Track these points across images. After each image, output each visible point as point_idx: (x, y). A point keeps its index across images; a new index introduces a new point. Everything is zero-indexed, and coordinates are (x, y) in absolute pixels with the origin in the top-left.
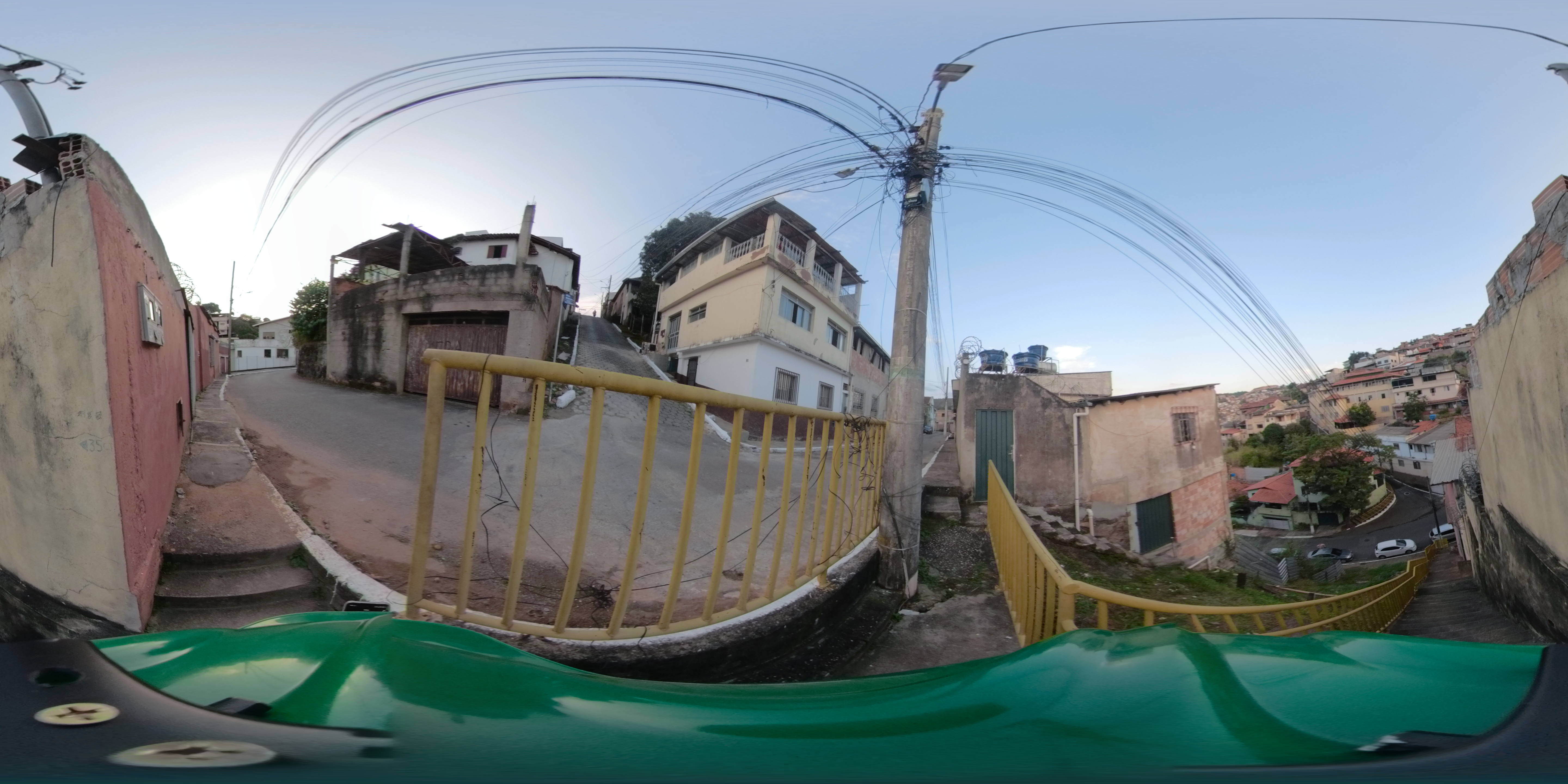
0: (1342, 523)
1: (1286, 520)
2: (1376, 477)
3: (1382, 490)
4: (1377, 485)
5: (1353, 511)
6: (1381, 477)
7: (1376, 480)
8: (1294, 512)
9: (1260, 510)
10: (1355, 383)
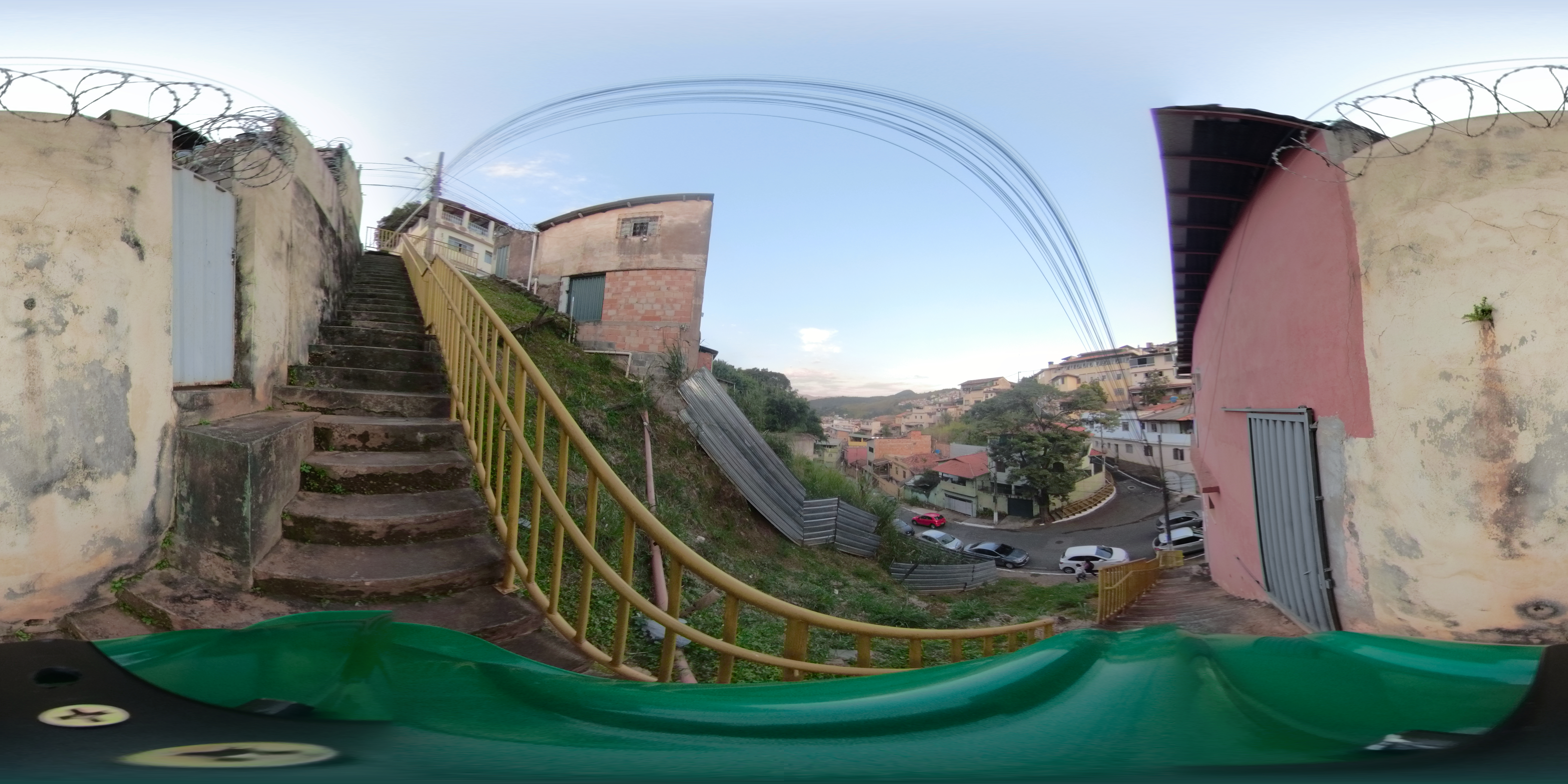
0: (1038, 516)
1: (970, 501)
2: (1093, 460)
3: (1098, 480)
4: (1093, 472)
5: (1052, 499)
6: (1101, 462)
7: (1093, 465)
8: (981, 493)
9: (943, 485)
10: (1088, 360)
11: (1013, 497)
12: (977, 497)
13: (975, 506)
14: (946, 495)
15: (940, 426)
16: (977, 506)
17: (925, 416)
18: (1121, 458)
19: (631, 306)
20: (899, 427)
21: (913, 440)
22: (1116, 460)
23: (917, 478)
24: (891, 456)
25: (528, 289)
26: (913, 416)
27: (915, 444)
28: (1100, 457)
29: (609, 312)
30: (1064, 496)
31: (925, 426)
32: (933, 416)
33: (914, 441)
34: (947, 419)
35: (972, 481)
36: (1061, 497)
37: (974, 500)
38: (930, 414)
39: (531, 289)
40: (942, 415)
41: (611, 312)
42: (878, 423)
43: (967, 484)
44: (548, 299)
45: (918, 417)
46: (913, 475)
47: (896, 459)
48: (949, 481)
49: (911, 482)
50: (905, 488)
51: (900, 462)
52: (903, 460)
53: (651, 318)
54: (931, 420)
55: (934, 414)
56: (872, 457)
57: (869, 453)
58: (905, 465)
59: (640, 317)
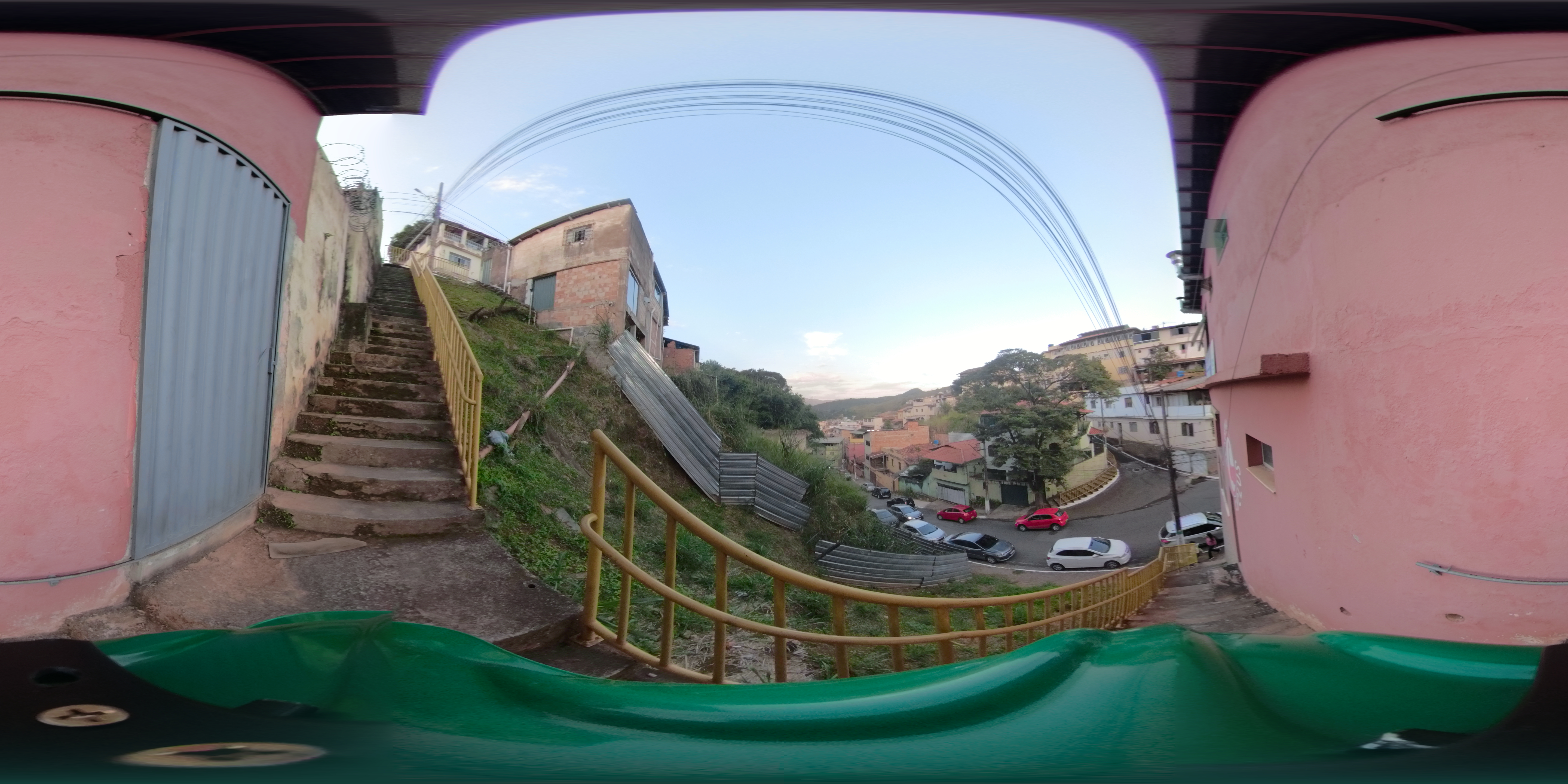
0: (1033, 503)
1: (962, 490)
2: (1092, 440)
3: (1100, 461)
4: (1093, 453)
5: (1047, 483)
6: (1102, 442)
7: (1092, 445)
8: (973, 479)
9: (935, 474)
10: (1088, 339)
11: (1006, 483)
12: (968, 484)
13: (967, 495)
14: (938, 484)
15: (939, 416)
16: (970, 494)
17: (926, 409)
18: (1124, 438)
19: (574, 294)
20: (901, 422)
21: (910, 431)
22: (1120, 441)
23: (911, 468)
24: (886, 449)
25: (504, 291)
26: (914, 409)
27: (912, 435)
28: (1101, 437)
29: (560, 301)
30: (1059, 479)
31: (926, 418)
32: (933, 408)
33: (912, 432)
34: (946, 409)
35: (963, 466)
36: (1056, 481)
37: (966, 488)
38: (931, 407)
39: (506, 291)
40: (941, 405)
41: (561, 301)
42: (881, 419)
43: (958, 470)
44: (517, 296)
45: (921, 411)
46: (908, 465)
47: (892, 450)
48: (942, 469)
49: (905, 473)
50: (899, 480)
51: (895, 454)
52: (898, 451)
53: (587, 300)
54: (933, 412)
55: (934, 406)
56: (869, 451)
57: (867, 447)
58: (899, 456)
59: (580, 301)
